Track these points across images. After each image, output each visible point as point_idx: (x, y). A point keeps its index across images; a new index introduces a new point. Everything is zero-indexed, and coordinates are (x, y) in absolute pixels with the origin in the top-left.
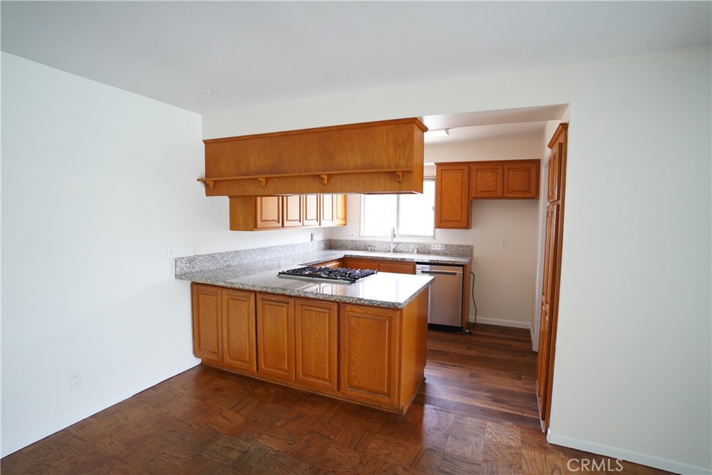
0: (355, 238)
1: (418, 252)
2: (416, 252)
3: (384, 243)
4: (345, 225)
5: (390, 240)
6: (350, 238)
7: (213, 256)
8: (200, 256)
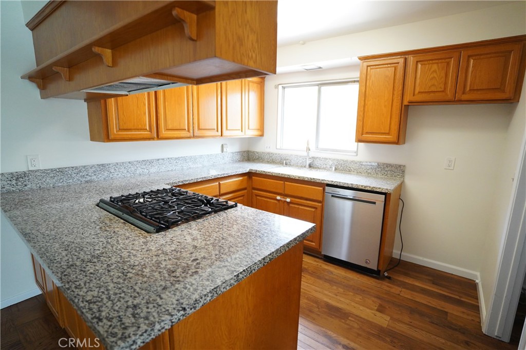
0: (272, 150)
1: (336, 169)
2: (334, 168)
3: (300, 157)
4: (262, 135)
5: (305, 154)
6: (268, 150)
7: (61, 171)
8: (38, 171)
